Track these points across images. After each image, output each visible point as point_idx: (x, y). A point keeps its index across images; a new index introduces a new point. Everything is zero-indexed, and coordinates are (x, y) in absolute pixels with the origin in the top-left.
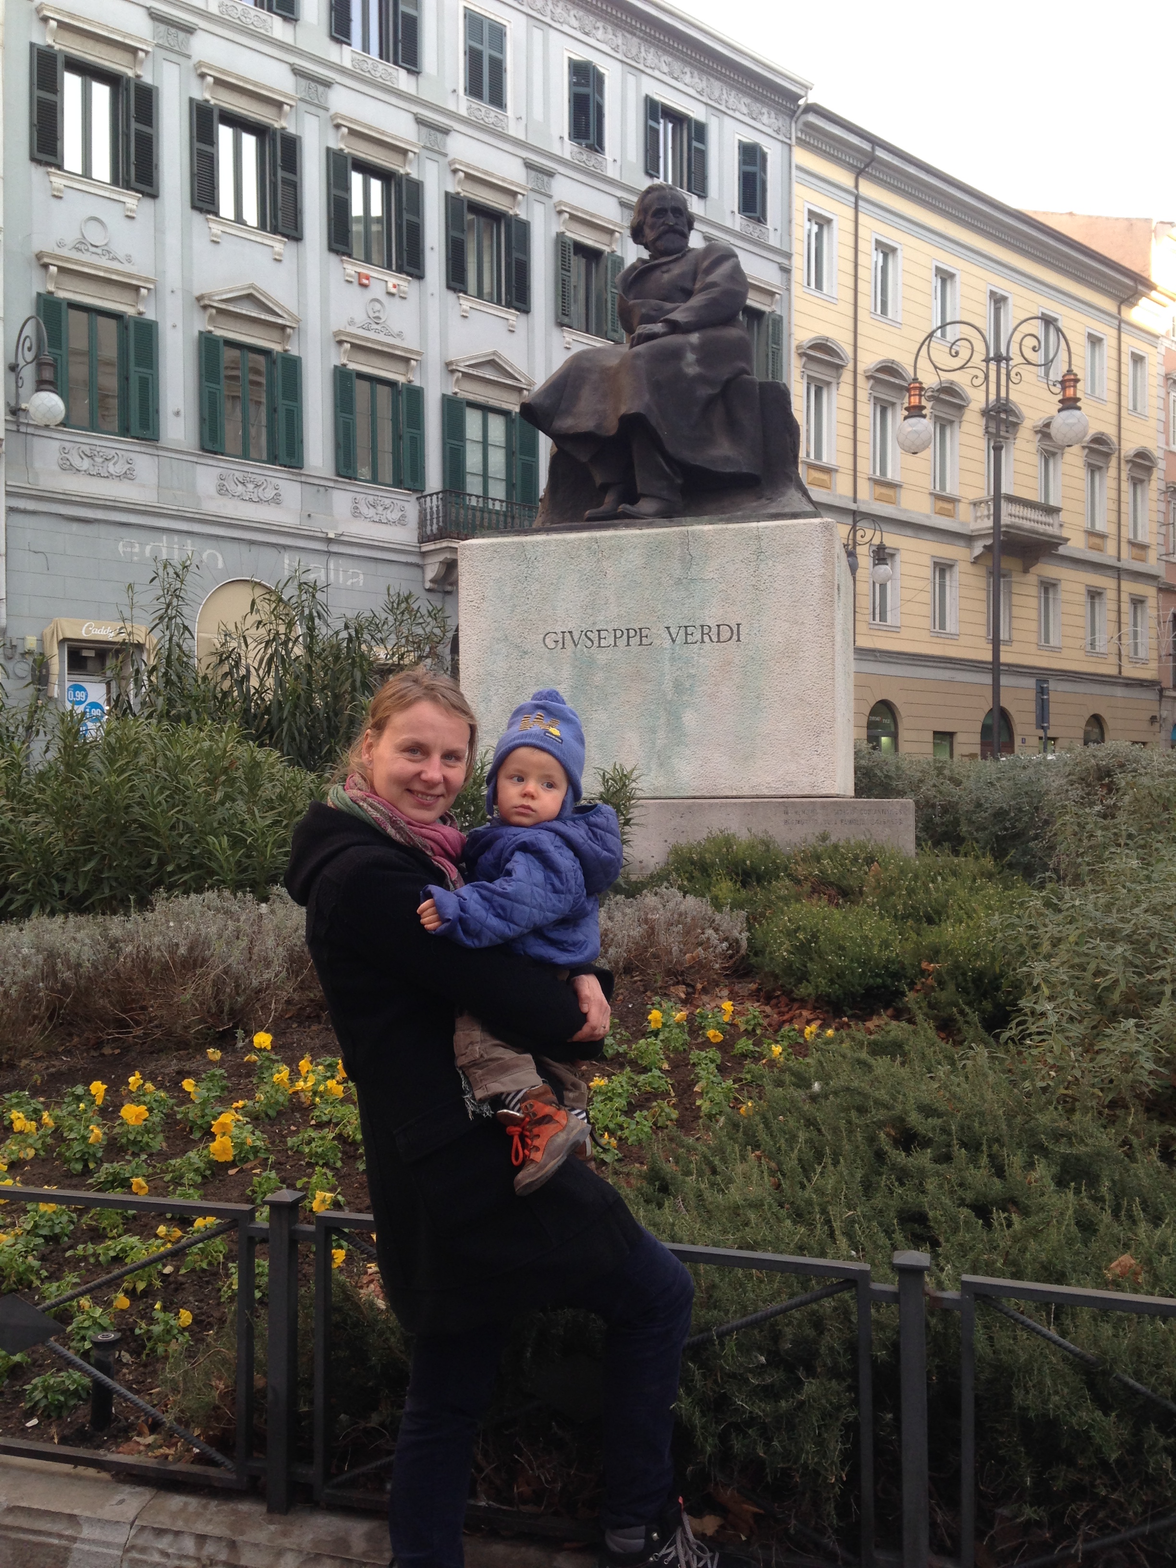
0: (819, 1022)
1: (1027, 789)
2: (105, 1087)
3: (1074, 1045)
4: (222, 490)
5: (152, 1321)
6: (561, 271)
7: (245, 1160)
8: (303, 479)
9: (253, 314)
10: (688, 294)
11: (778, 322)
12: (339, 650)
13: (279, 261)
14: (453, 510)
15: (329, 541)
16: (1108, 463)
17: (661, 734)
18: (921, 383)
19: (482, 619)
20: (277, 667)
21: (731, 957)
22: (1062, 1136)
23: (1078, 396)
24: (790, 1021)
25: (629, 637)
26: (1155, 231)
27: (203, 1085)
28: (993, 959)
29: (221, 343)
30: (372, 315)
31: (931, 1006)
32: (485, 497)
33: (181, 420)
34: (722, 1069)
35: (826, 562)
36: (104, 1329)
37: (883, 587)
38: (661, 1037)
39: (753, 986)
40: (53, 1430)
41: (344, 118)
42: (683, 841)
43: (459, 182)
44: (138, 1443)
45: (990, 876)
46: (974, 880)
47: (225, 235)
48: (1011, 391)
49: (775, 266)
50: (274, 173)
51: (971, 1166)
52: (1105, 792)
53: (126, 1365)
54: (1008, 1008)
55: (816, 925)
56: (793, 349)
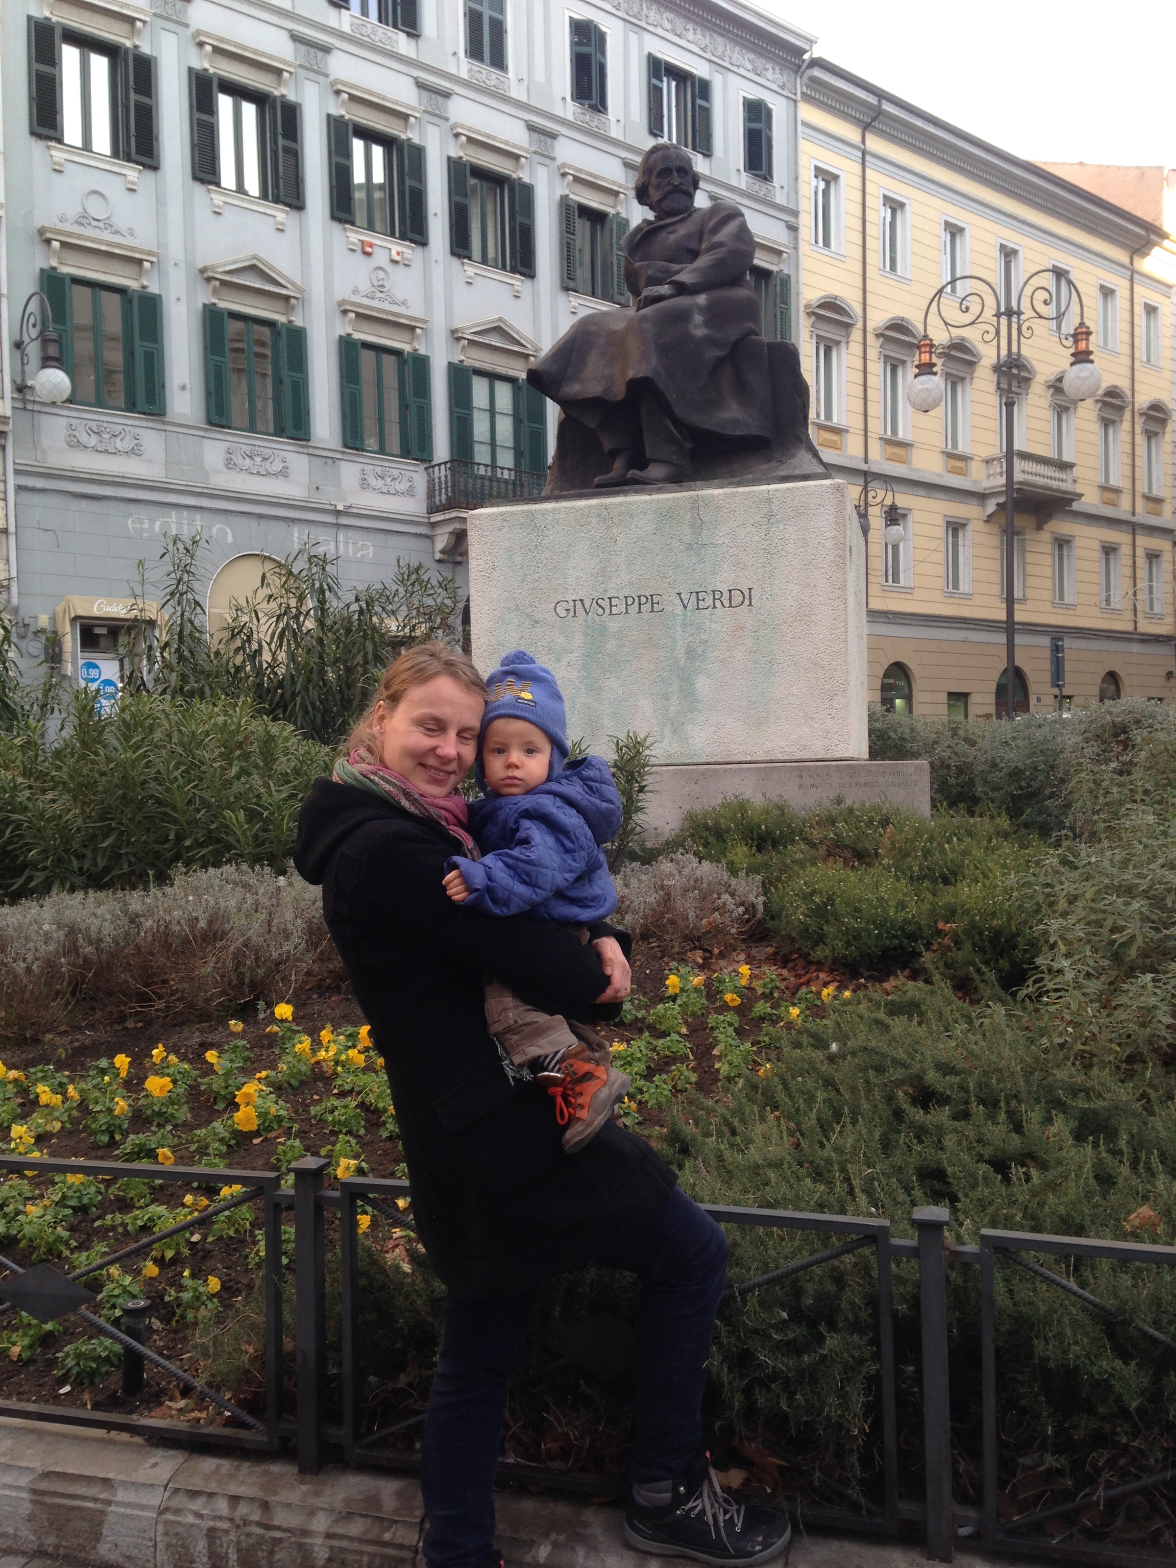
0: (836, 984)
1: (1041, 747)
2: (129, 1059)
3: (1091, 1001)
4: (230, 464)
5: (181, 1288)
6: (565, 234)
7: (269, 1129)
8: (311, 451)
9: (257, 285)
10: (694, 254)
11: (786, 281)
12: (350, 622)
13: (282, 231)
14: (462, 479)
15: (338, 513)
16: (1121, 417)
17: (674, 700)
18: (931, 340)
19: (493, 589)
20: (288, 641)
21: (748, 921)
22: (1080, 1091)
23: (1091, 348)
24: (808, 983)
25: (640, 604)
26: (1167, 179)
27: (226, 1056)
28: (1010, 918)
29: (226, 315)
30: (376, 283)
31: (947, 965)
32: (494, 466)
33: (187, 394)
34: (740, 1032)
35: (837, 523)
36: (134, 1297)
37: (896, 548)
38: (679, 1002)
39: (770, 950)
40: (86, 1396)
41: (344, 83)
42: (698, 807)
43: (462, 146)
44: (170, 1407)
45: (1006, 835)
46: (990, 840)
47: (227, 206)
48: (1022, 346)
49: (782, 225)
50: (275, 141)
51: (989, 1122)
52: (1121, 748)
53: (157, 1331)
54: (1025, 966)
55: (832, 888)
56: (802, 308)
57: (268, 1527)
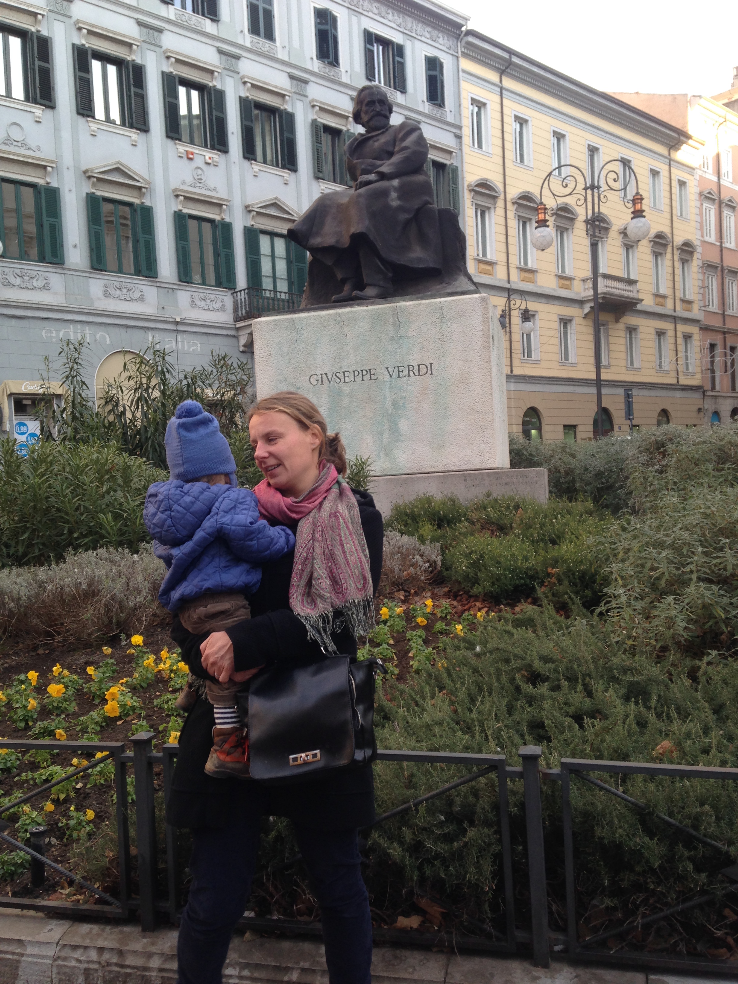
0: (486, 609)
1: (615, 457)
2: (37, 674)
3: (639, 614)
4: (106, 294)
5: (69, 818)
6: (315, 144)
7: (127, 715)
8: (158, 284)
9: (120, 180)
10: (391, 154)
11: (455, 170)
12: (182, 392)
13: (135, 145)
14: (255, 300)
15: (177, 323)
16: (666, 250)
17: (386, 435)
18: (545, 205)
19: (270, 368)
20: (142, 405)
21: (432, 572)
22: (628, 670)
23: (643, 208)
24: (469, 609)
25: (363, 375)
26: (690, 102)
27: (101, 670)
28: (591, 564)
29: (101, 200)
30: (196, 177)
31: (554, 595)
32: (275, 291)
33: (78, 251)
34: (426, 642)
35: (484, 321)
36: (39, 824)
37: (529, 336)
38: (388, 624)
39: (446, 589)
40: (8, 888)
41: (172, 52)
42: (401, 502)
43: (248, 90)
44: (61, 893)
45: (591, 513)
46: (581, 516)
47: (99, 131)
48: (601, 207)
49: (452, 135)
50: (129, 90)
51: (573, 692)
52: (661, 457)
53: (54, 846)
54: (599, 594)
55: (483, 549)
56: (466, 187)
57: (122, 966)
